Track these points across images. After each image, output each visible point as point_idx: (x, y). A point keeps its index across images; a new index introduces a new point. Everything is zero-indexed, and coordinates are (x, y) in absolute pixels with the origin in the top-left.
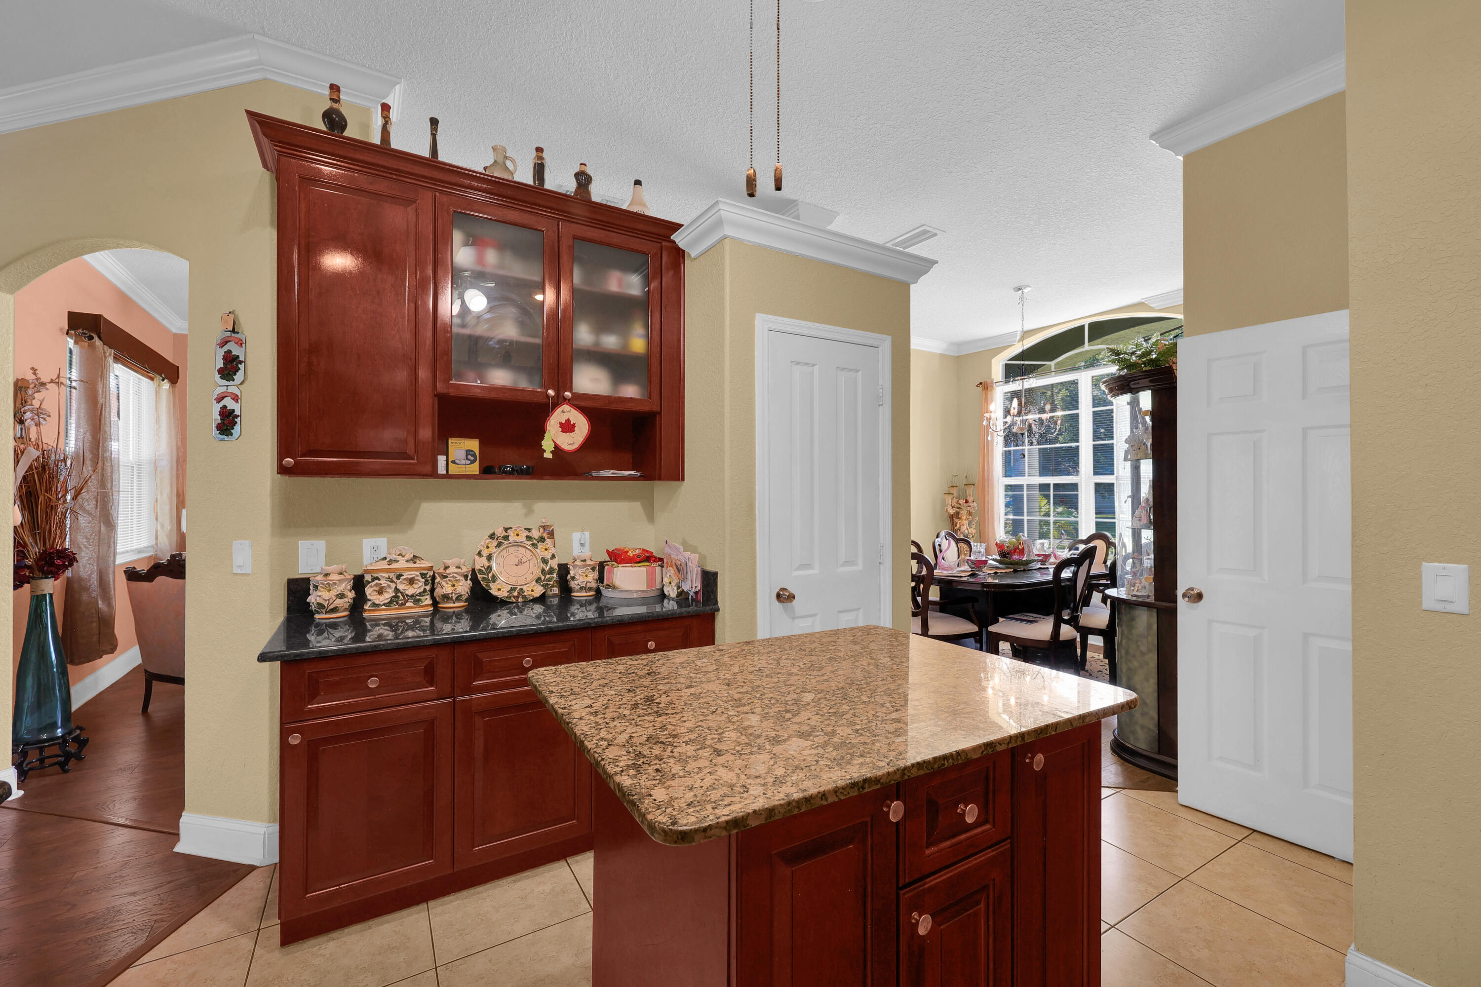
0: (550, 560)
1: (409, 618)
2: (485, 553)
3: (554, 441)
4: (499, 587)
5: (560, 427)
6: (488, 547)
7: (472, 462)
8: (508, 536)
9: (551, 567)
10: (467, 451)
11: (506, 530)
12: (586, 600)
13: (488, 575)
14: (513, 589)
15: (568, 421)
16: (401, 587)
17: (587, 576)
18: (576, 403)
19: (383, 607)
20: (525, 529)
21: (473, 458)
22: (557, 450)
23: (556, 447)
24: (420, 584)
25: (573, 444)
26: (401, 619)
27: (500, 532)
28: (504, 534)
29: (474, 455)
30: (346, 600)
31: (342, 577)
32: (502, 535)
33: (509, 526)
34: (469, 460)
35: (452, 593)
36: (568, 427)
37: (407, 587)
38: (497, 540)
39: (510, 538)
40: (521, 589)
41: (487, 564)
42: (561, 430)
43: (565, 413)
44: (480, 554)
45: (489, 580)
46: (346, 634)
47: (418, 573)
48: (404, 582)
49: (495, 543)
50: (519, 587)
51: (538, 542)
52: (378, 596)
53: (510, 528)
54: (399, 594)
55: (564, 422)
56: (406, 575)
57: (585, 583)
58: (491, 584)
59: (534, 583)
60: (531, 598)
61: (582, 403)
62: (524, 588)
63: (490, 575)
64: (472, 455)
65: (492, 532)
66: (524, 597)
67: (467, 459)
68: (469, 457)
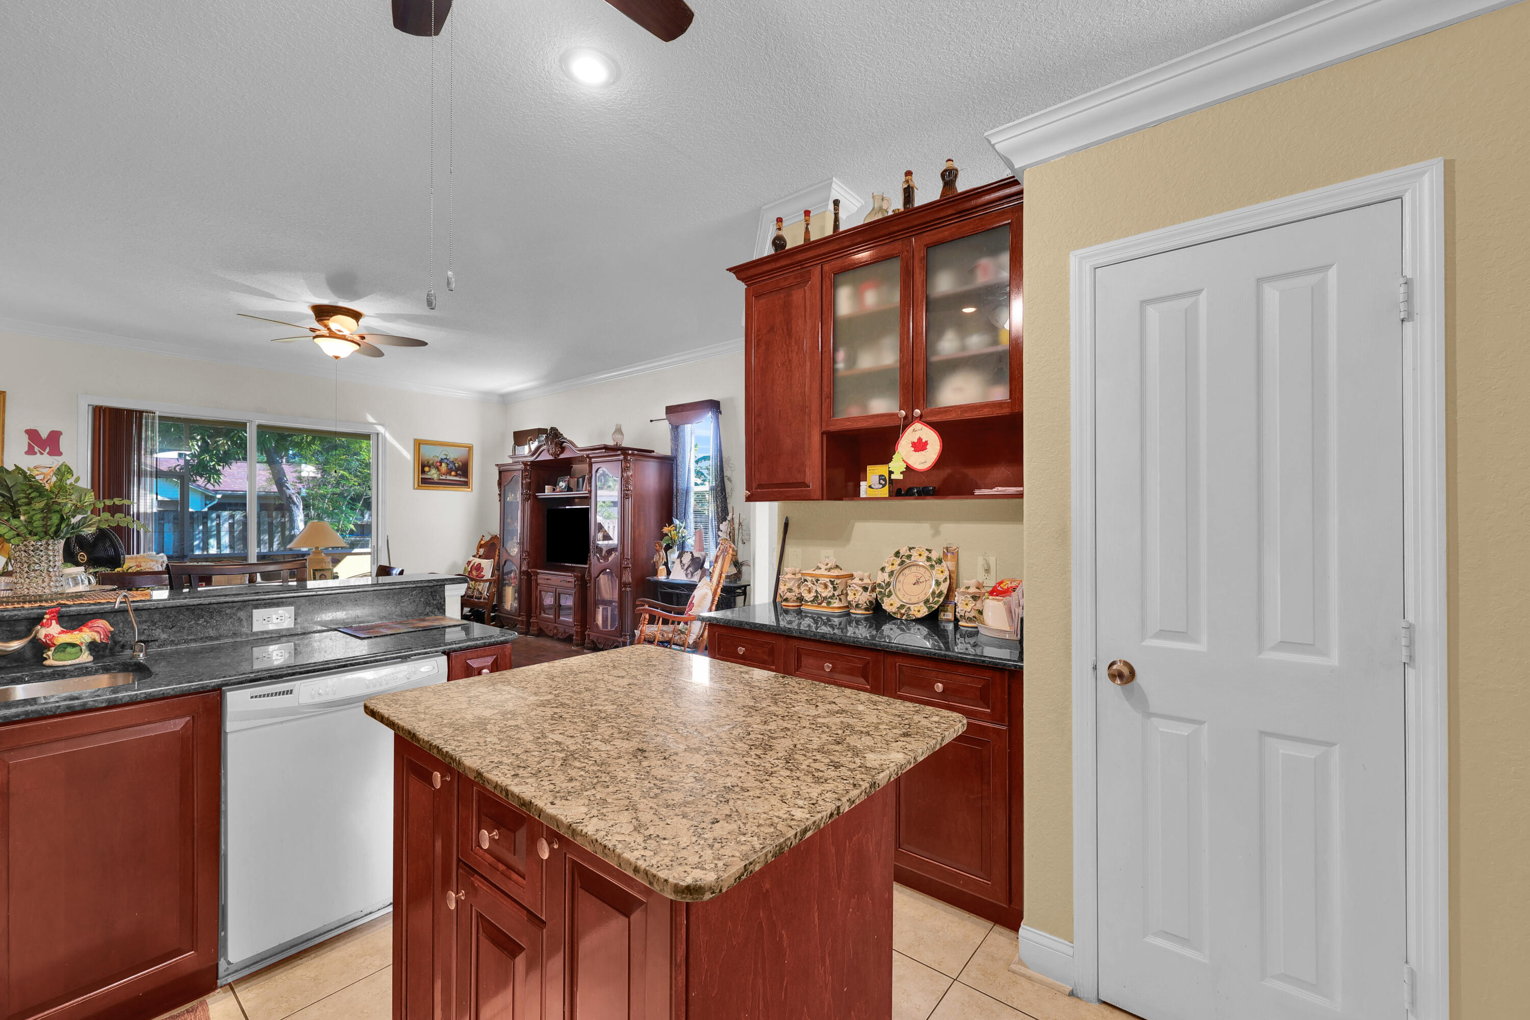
0: (942, 583)
1: (824, 615)
2: (888, 570)
3: (905, 462)
4: (892, 602)
5: (912, 446)
6: (893, 564)
7: (884, 486)
8: (911, 555)
9: (941, 591)
10: (880, 476)
11: (910, 549)
12: (967, 631)
13: (885, 590)
14: (902, 606)
15: (920, 439)
16: (819, 590)
17: (967, 604)
18: (929, 419)
19: (810, 603)
20: (927, 550)
21: (883, 483)
22: (909, 469)
23: (908, 468)
24: (830, 589)
25: (926, 462)
26: (820, 615)
27: (904, 551)
28: (908, 553)
29: (885, 480)
30: (794, 594)
31: (793, 576)
32: (906, 554)
33: (912, 546)
34: (881, 484)
35: (852, 601)
36: (919, 446)
37: (823, 590)
38: (901, 558)
39: (913, 558)
40: (909, 608)
41: (887, 580)
42: (913, 449)
43: (919, 431)
44: (883, 569)
45: (885, 594)
46: (794, 619)
47: (828, 580)
48: (821, 586)
49: (898, 561)
50: (908, 606)
51: (936, 563)
52: (808, 594)
53: (913, 548)
54: (819, 595)
55: (916, 441)
56: (822, 580)
57: (964, 612)
58: (885, 599)
59: (922, 604)
60: (914, 618)
61: (934, 419)
62: (912, 607)
63: (888, 590)
64: (883, 480)
65: (897, 550)
66: (908, 615)
67: (880, 483)
68: (882, 481)
